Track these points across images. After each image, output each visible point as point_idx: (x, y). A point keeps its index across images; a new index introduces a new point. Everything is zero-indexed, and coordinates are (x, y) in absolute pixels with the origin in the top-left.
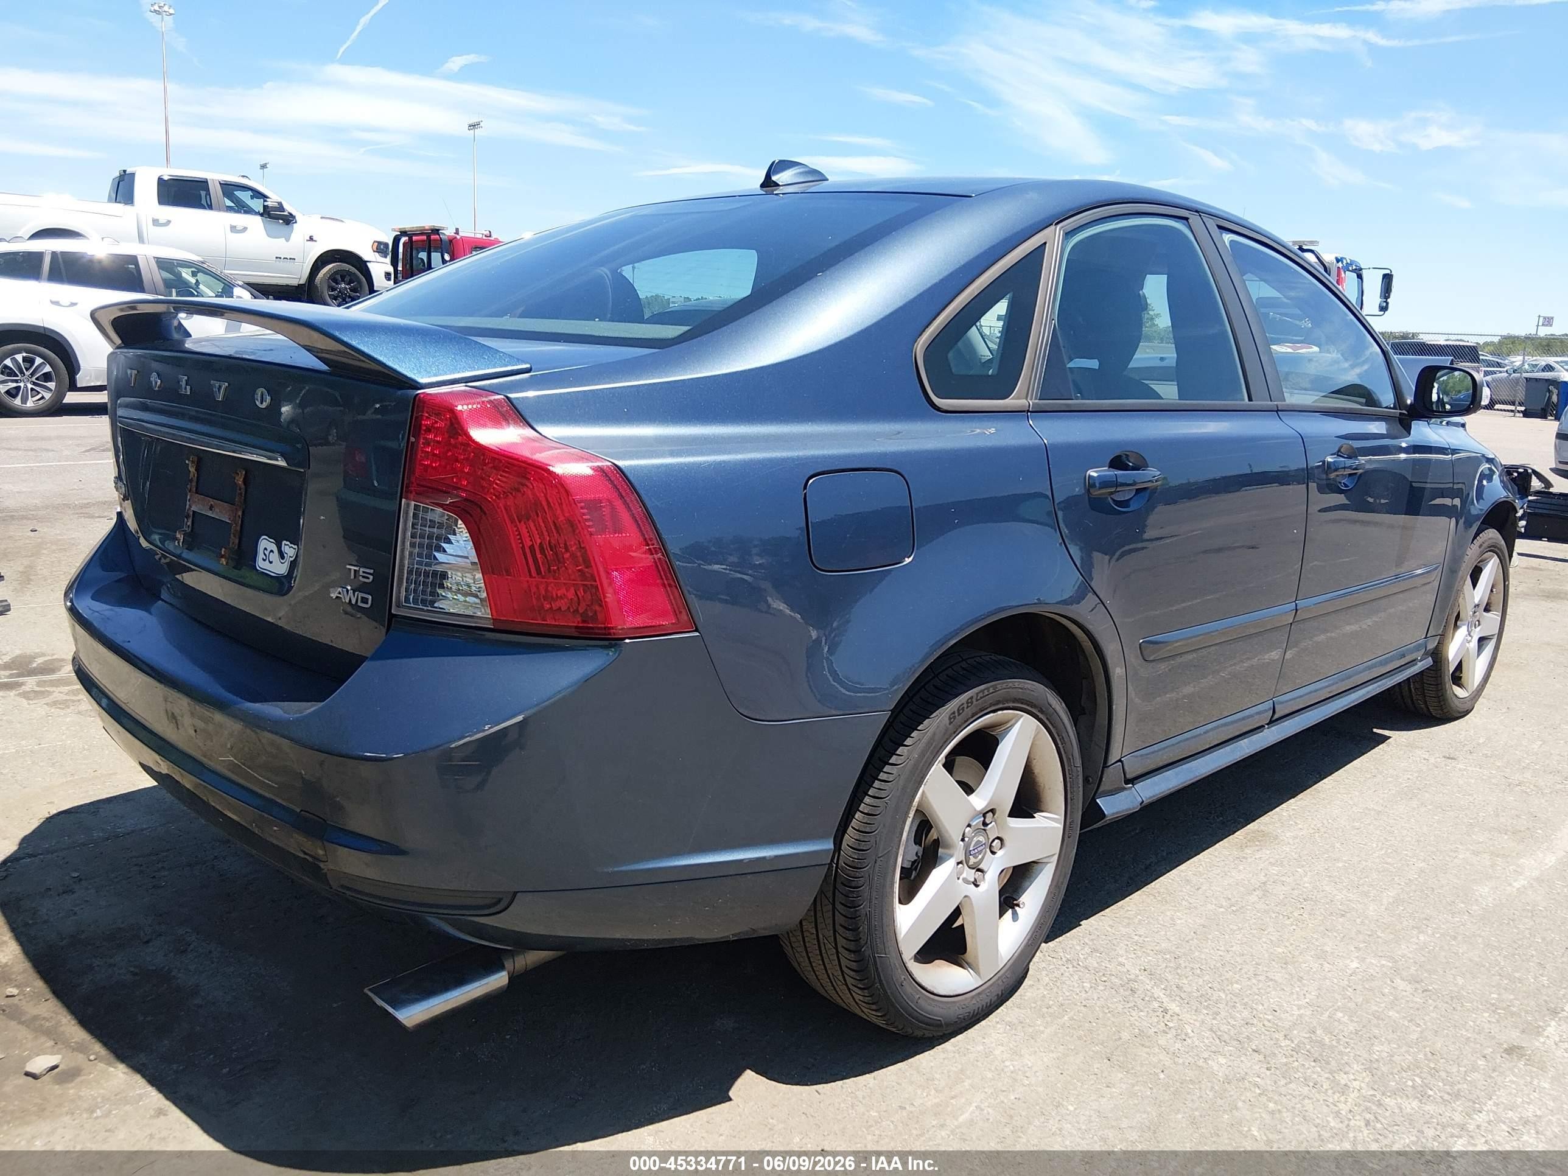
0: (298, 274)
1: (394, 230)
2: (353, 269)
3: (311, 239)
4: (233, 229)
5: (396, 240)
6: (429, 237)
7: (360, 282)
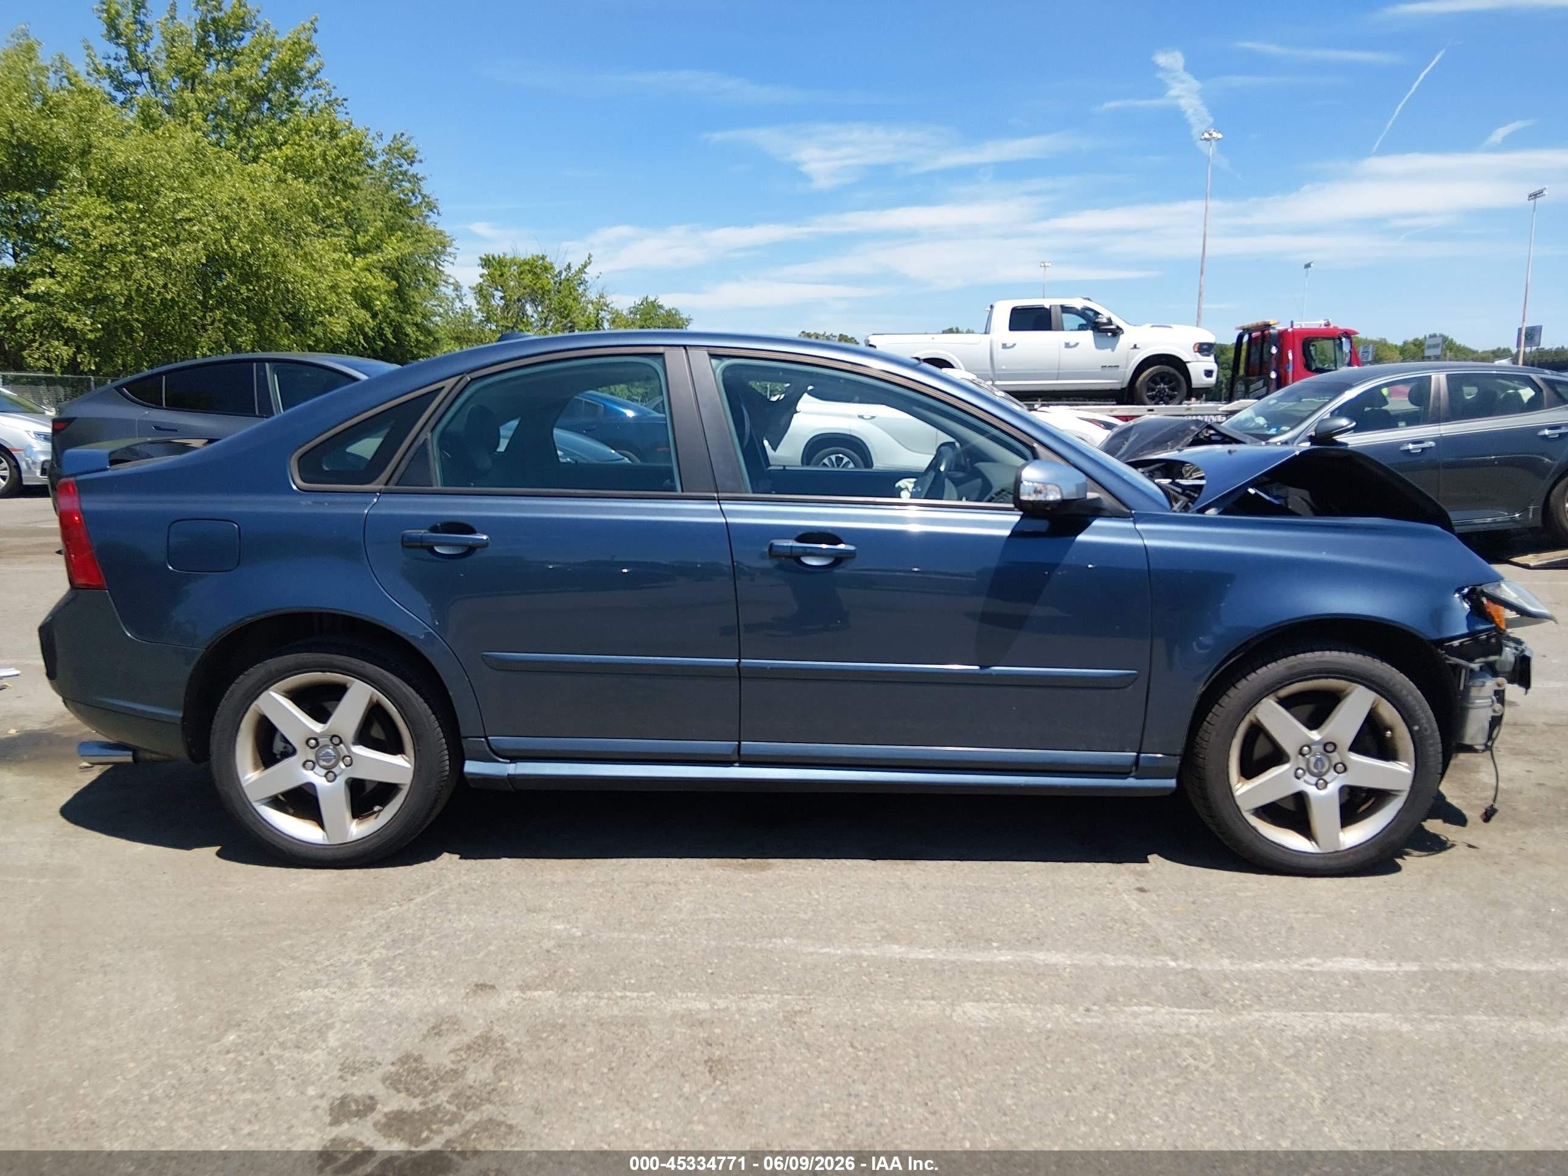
0: (1117, 381)
1: (1237, 329)
2: (1172, 370)
3: (1135, 347)
4: (1067, 345)
5: (1240, 338)
6: (1263, 332)
7: (1178, 382)
